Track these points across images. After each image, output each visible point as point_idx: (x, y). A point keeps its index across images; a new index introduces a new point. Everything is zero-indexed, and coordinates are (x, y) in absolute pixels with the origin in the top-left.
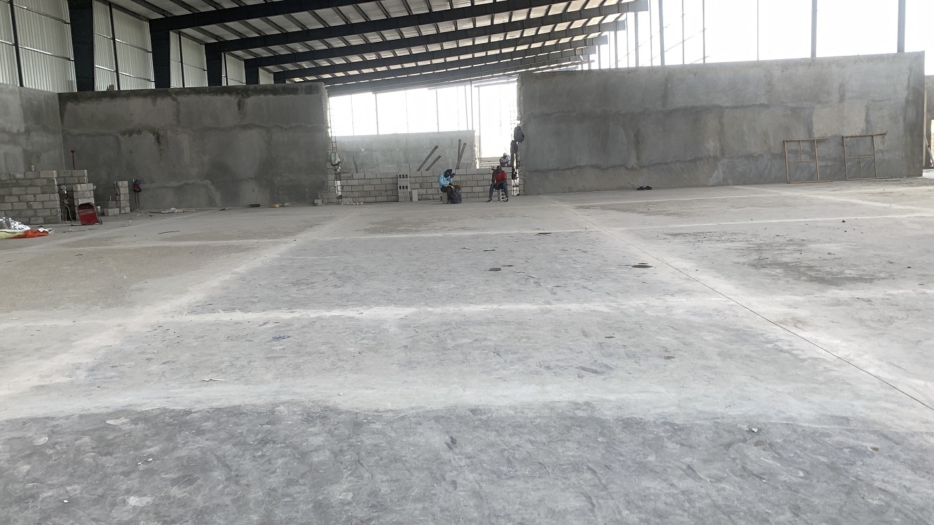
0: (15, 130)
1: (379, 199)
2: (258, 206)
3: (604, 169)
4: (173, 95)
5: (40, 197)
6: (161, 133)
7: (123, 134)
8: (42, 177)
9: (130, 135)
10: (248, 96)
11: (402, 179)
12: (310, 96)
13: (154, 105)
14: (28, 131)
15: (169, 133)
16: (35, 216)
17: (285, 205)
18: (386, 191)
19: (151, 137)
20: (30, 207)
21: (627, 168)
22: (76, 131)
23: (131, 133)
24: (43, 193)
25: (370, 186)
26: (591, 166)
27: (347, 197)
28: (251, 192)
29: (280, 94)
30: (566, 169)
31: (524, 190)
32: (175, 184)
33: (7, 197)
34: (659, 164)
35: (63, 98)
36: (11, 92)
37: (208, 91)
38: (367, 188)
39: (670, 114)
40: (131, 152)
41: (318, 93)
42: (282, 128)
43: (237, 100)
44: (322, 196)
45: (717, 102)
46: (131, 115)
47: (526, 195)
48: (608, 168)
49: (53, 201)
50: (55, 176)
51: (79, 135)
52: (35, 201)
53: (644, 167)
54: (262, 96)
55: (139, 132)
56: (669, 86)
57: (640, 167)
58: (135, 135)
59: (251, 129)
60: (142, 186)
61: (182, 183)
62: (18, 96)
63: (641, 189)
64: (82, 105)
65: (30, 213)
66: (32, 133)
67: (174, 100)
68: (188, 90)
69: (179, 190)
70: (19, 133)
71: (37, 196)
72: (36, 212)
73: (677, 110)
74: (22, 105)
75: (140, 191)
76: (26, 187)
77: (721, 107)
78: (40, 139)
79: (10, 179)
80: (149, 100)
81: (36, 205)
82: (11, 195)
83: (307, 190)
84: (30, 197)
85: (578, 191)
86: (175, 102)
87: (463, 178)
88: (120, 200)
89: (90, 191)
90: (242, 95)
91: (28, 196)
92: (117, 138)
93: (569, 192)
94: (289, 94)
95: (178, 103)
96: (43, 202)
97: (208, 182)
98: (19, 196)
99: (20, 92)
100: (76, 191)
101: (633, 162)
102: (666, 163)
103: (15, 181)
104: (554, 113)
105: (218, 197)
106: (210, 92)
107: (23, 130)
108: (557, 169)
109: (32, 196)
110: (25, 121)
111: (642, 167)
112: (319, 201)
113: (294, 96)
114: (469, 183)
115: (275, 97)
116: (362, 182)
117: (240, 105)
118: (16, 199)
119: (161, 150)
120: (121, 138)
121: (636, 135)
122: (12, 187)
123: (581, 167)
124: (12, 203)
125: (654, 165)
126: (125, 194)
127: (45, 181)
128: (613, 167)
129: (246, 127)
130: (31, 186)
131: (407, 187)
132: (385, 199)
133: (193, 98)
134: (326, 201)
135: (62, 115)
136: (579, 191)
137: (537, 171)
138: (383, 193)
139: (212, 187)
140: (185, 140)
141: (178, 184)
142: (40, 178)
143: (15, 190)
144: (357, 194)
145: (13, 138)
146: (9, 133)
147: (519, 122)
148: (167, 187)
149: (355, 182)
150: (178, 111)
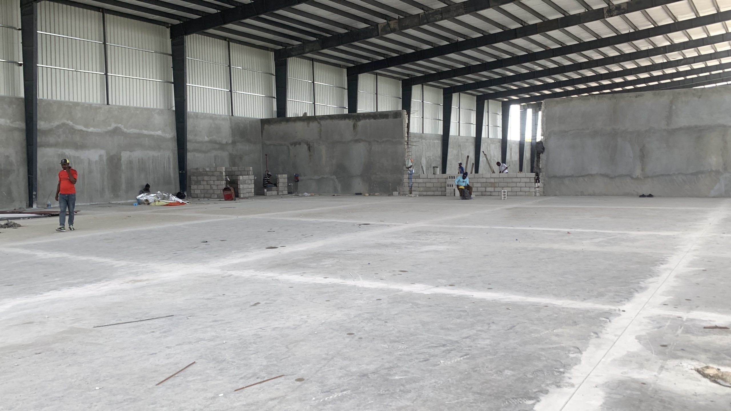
0: (224, 142)
1: (437, 193)
2: (360, 194)
3: (612, 178)
4: (319, 120)
5: (217, 182)
6: (311, 144)
7: (292, 144)
8: (218, 170)
9: (295, 145)
10: (360, 120)
11: (449, 179)
12: (395, 119)
13: (308, 126)
14: (234, 143)
15: (315, 145)
16: (214, 193)
17: (376, 194)
18: (441, 187)
19: (306, 147)
20: (211, 188)
21: (632, 178)
22: (268, 142)
23: (295, 144)
24: (218, 180)
25: (430, 184)
26: (602, 175)
27: (415, 191)
28: (358, 185)
29: (378, 119)
30: (579, 176)
31: (544, 192)
32: (316, 177)
33: (202, 182)
34: (662, 175)
35: (264, 122)
36: (224, 119)
37: (337, 117)
38: (428, 185)
39: (673, 132)
40: (295, 156)
41: (400, 117)
42: (378, 142)
43: (353, 123)
44: (399, 189)
45: (721, 121)
46: (296, 133)
47: (545, 196)
48: (615, 177)
49: (222, 185)
50: (224, 170)
51: (270, 145)
52: (214, 185)
53: (648, 177)
54: (367, 120)
55: (300, 144)
56: (674, 107)
57: (645, 177)
58: (297, 146)
59: (360, 142)
60: (299, 178)
61: (320, 177)
62: (229, 121)
63: (643, 196)
64: (272, 126)
65: (211, 191)
66: (237, 144)
67: (319, 123)
68: (327, 117)
69: (319, 181)
70: (227, 144)
71: (215, 181)
72: (214, 191)
73: (681, 129)
74: (231, 127)
75: (298, 181)
76: (210, 176)
77: (724, 126)
78: (243, 147)
79: (204, 171)
80: (306, 123)
81: (214, 187)
82: (203, 180)
83: (390, 184)
84: (212, 182)
85: (588, 195)
86: (319, 125)
87: (496, 180)
88: (279, 186)
89: (251, 180)
90: (356, 120)
91: (211, 182)
92: (288, 147)
93: (581, 195)
94: (383, 118)
95: (321, 125)
96: (217, 185)
97: (334, 177)
98: (207, 181)
99: (230, 119)
100: (239, 180)
101: (638, 172)
102: (669, 175)
103: (205, 173)
104: (571, 130)
105: (339, 187)
106: (338, 118)
107: (230, 142)
108: (572, 176)
109: (213, 181)
110: (232, 136)
111: (646, 177)
112: (395, 193)
113: (387, 120)
114: (501, 185)
115: (375, 120)
116: (425, 180)
117: (355, 126)
118: (205, 183)
119: (310, 155)
120: (291, 148)
121: (642, 150)
122: (204, 176)
123: (592, 175)
124: (204, 185)
125: (657, 176)
126: (283, 183)
127: (219, 173)
128: (621, 176)
129: (357, 141)
130: (213, 175)
131: (452, 185)
132: (440, 193)
133: (329, 122)
134: (402, 193)
135: (262, 132)
136: (590, 195)
137: (555, 177)
138: (439, 189)
139: (336, 180)
140: (323, 149)
141: (318, 177)
142: (216, 171)
143: (206, 178)
144: (422, 189)
145: (222, 147)
146: (220, 143)
147: (543, 137)
148: (311, 179)
149: (420, 181)
150: (321, 130)
